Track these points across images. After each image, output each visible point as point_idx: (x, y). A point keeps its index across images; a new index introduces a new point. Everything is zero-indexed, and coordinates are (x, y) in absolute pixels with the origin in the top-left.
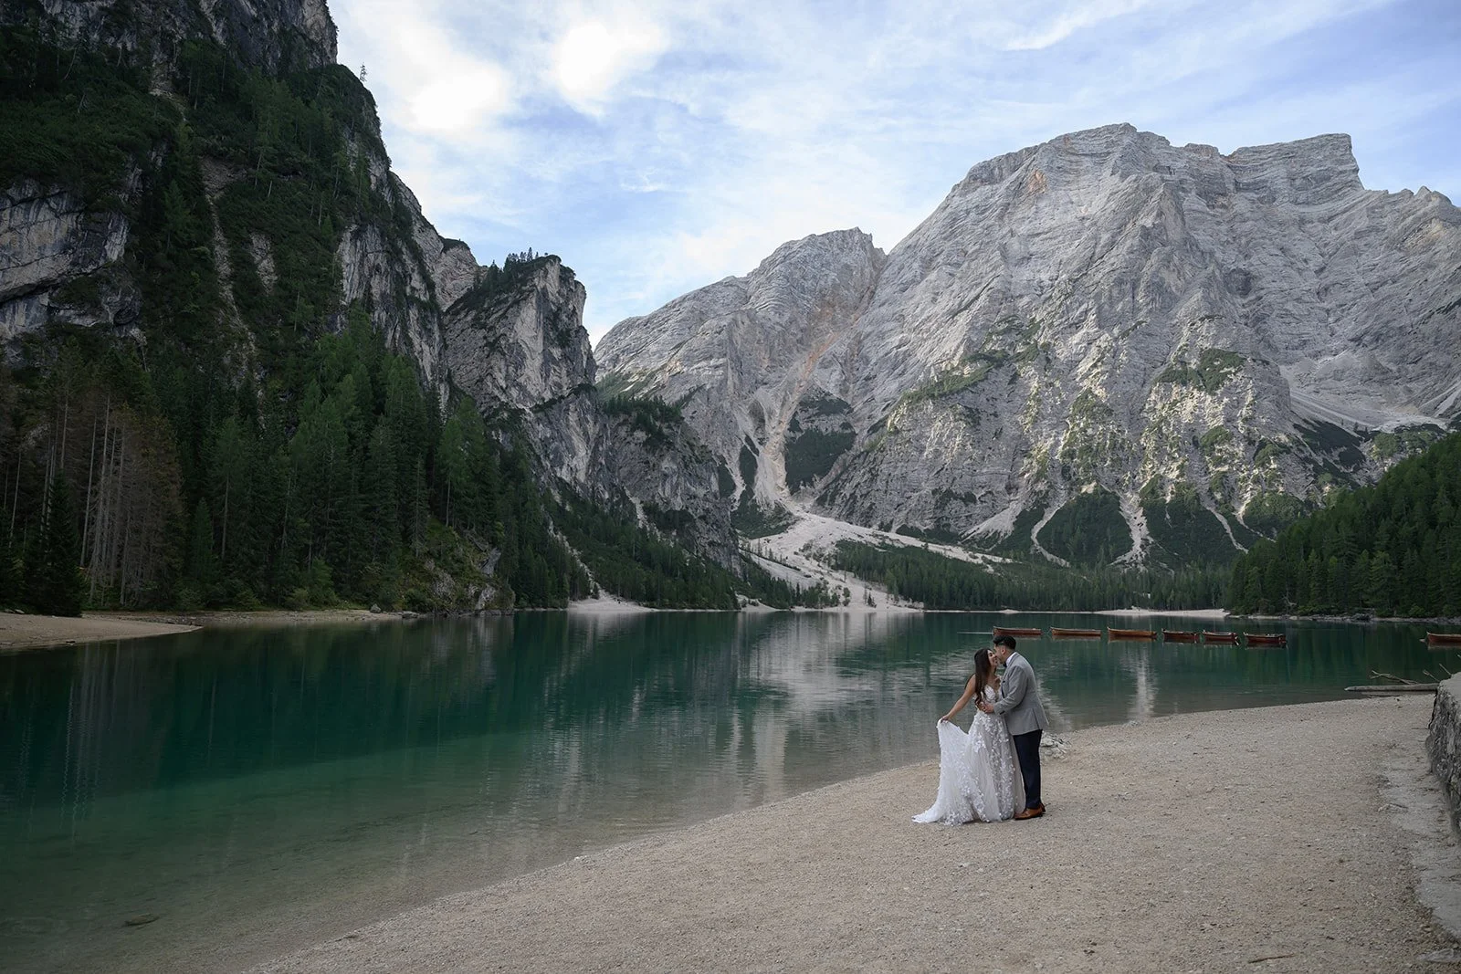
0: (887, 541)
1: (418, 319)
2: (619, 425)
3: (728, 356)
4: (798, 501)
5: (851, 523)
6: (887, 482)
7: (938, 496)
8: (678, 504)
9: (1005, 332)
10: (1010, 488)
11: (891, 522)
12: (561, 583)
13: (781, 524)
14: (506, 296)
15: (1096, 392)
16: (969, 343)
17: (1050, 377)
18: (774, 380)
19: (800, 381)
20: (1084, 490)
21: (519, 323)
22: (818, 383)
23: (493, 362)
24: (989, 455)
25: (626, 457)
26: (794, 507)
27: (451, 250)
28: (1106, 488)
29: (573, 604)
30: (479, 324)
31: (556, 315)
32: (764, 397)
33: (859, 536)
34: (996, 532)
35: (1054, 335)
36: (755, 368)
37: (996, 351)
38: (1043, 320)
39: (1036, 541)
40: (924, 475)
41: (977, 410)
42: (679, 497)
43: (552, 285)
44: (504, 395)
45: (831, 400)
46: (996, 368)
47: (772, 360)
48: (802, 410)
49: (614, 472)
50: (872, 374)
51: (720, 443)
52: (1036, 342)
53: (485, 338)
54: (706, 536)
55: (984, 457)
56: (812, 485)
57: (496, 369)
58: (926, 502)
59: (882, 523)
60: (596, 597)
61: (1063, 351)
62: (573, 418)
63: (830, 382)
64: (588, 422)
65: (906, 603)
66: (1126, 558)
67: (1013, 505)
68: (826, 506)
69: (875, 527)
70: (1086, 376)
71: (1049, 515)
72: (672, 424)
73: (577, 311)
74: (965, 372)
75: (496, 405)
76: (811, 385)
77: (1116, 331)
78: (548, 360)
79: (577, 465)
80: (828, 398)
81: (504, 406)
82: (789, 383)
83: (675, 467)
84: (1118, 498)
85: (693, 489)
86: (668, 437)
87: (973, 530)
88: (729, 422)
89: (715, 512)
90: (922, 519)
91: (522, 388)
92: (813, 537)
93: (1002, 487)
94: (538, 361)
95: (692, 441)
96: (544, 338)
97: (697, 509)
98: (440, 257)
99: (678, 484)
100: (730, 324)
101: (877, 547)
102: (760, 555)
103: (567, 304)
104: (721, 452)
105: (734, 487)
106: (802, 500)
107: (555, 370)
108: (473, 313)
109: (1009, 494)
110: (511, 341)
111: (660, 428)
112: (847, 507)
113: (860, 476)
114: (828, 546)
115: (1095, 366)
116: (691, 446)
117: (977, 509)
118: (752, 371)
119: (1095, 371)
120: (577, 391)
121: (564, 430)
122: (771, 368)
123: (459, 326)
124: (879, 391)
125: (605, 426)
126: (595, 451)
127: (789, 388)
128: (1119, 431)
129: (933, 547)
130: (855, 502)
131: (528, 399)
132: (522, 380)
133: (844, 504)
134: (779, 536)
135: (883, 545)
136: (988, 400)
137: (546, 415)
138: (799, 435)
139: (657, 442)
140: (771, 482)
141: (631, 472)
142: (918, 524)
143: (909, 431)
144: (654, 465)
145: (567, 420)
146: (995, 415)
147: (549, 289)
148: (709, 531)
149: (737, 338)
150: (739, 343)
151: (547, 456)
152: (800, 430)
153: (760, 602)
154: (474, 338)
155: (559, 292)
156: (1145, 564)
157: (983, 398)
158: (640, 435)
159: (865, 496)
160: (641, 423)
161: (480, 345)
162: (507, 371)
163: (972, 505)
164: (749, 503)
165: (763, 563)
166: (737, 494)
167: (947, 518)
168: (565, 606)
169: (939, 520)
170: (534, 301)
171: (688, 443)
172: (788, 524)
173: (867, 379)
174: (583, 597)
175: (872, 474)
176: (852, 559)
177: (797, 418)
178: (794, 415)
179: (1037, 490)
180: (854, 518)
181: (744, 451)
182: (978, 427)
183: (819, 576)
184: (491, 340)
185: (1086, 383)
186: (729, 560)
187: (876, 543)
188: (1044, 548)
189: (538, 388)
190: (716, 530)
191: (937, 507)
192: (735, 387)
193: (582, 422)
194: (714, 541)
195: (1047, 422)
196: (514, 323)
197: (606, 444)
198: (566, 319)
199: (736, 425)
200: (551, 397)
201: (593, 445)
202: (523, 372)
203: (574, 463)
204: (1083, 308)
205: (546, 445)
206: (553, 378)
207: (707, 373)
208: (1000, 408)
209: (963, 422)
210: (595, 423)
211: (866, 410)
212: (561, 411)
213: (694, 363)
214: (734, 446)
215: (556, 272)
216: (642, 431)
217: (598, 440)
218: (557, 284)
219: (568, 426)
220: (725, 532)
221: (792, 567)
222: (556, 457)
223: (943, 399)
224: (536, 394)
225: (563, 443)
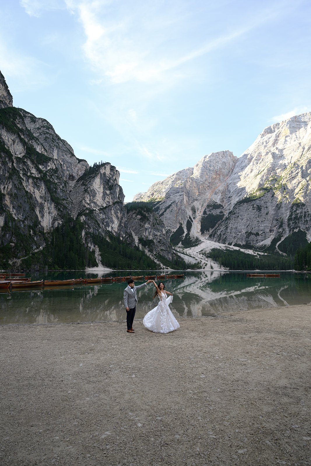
0: (228, 248)
2: (133, 214)
3: (184, 192)
4: (203, 236)
5: (219, 243)
6: (231, 230)
7: (247, 234)
8: (151, 237)
9: (271, 181)
10: (271, 231)
11: (232, 242)
13: (197, 243)
14: (92, 175)
15: (300, 199)
16: (260, 185)
17: (285, 195)
18: (200, 199)
19: (208, 199)
20: (295, 231)
22: (214, 199)
23: (85, 195)
24: (264, 220)
25: (135, 223)
26: (202, 238)
27: (81, 162)
28: (302, 230)
29: (88, 269)
30: (84, 184)
31: (109, 181)
32: (197, 204)
33: (220, 247)
34: (265, 245)
35: (287, 181)
36: (193, 195)
37: (268, 187)
38: (284, 176)
39: (277, 248)
40: (243, 227)
41: (261, 206)
42: (151, 236)
43: (108, 171)
44: (88, 205)
45: (217, 205)
46: (267, 192)
47: (199, 192)
48: (207, 208)
50: (231, 196)
51: (181, 219)
52: (281, 183)
53: (84, 188)
55: (262, 221)
56: (209, 231)
57: (86, 198)
58: (243, 236)
59: (229, 243)
60: (98, 266)
61: (290, 186)
62: (113, 212)
63: (217, 199)
64: (118, 213)
65: (224, 268)
67: (272, 236)
68: (212, 238)
69: (227, 244)
70: (297, 194)
71: (283, 239)
72: (149, 213)
73: (117, 179)
74: (257, 194)
75: (85, 208)
76: (211, 199)
77: (308, 179)
78: (105, 194)
79: (114, 226)
80: (216, 204)
81: (87, 209)
82: (204, 200)
83: (150, 226)
84: (306, 233)
85: (156, 233)
86: (148, 217)
87: (258, 244)
88: (184, 212)
89: (163, 240)
90: (242, 241)
91: (95, 203)
92: (205, 248)
93: (268, 230)
94: (101, 195)
96: (104, 187)
97: (157, 239)
98: (77, 165)
99: (151, 232)
100: (185, 182)
103: (113, 177)
104: (181, 222)
105: (184, 232)
106: (205, 236)
107: (107, 197)
108: (82, 181)
109: (271, 233)
110: (92, 189)
111: (145, 214)
112: (218, 238)
113: (222, 228)
114: (208, 250)
115: (300, 190)
117: (259, 238)
118: (193, 196)
119: (300, 192)
120: (114, 204)
121: (111, 216)
122: (199, 195)
123: (78, 185)
124: (233, 201)
125: (124, 214)
126: (121, 222)
127: (204, 201)
128: (308, 211)
129: (242, 250)
130: (221, 236)
131: (97, 206)
132: (95, 201)
133: (217, 237)
134: (195, 247)
136: (264, 203)
137: (103, 211)
138: (206, 216)
139: (144, 219)
140: (196, 230)
141: (136, 228)
142: (240, 243)
143: (238, 213)
144: (143, 226)
145: (111, 212)
146: (267, 207)
147: (107, 173)
148: (161, 246)
149: (187, 186)
150: (188, 187)
151: (103, 224)
152: (207, 214)
153: (170, 268)
154: (81, 188)
155: (110, 174)
157: (263, 202)
158: (139, 217)
159: (224, 234)
160: (140, 213)
161: (83, 190)
162: (90, 198)
163: (258, 236)
164: (188, 237)
165: (182, 256)
166: (184, 235)
167: (250, 241)
168: (84, 269)
169: (247, 241)
170: (99, 176)
171: (155, 219)
172: (199, 244)
173: (229, 197)
175: (226, 227)
176: (214, 255)
177: (206, 210)
178: (205, 210)
179: (279, 231)
180: (220, 241)
181: (188, 222)
182: (260, 211)
183: (200, 260)
184: (86, 189)
185: (297, 196)
186: (168, 255)
187: (225, 249)
188: (279, 250)
189: (101, 203)
190: (163, 246)
191: (246, 237)
192: (187, 201)
193: (116, 213)
194: (162, 249)
195: (284, 209)
196: (93, 184)
197: (124, 220)
198: (112, 182)
199: (186, 213)
200: (106, 206)
201: (120, 220)
202: (95, 198)
203: (113, 226)
204: (297, 171)
205: (103, 220)
206: (107, 200)
207: (177, 197)
208: (268, 205)
209: (256, 210)
210: (121, 213)
211: (228, 207)
212: (109, 210)
213: (174, 194)
214: (185, 220)
215: (109, 167)
216: (140, 215)
217: (122, 219)
218: (109, 171)
219: (111, 214)
220: (167, 246)
221: (192, 257)
222: (107, 224)
223: (250, 203)
224: (100, 205)
225: (109, 220)
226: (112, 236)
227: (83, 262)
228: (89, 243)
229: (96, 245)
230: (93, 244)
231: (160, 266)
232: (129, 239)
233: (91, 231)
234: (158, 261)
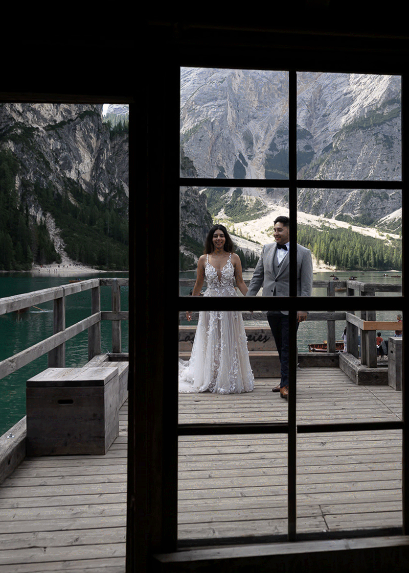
0: (327, 225)
2: (123, 142)
3: (228, 98)
4: (272, 197)
5: (306, 213)
11: (333, 212)
13: (258, 213)
16: (390, 92)
18: (261, 115)
19: (279, 117)
26: (268, 202)
29: (38, 267)
32: (254, 127)
33: (309, 221)
34: (400, 218)
36: (248, 107)
41: (391, 137)
44: (20, 117)
47: (260, 102)
48: (278, 137)
49: (113, 175)
50: (328, 112)
51: (220, 159)
54: (187, 220)
58: (356, 199)
59: (327, 213)
62: (79, 135)
63: (299, 119)
64: (92, 138)
65: (325, 265)
69: (322, 215)
74: (385, 112)
75: (12, 124)
76: (286, 119)
79: (84, 169)
81: (18, 125)
82: (271, 118)
87: (385, 218)
88: (228, 145)
90: (353, 210)
91: (36, 112)
100: (229, 76)
101: (319, 229)
104: (221, 164)
106: (275, 197)
112: (304, 201)
117: (389, 204)
118: (247, 109)
120: (83, 116)
121: (72, 143)
122: (260, 108)
125: (106, 141)
126: (98, 159)
129: (356, 229)
130: (309, 198)
131: (41, 120)
134: (255, 221)
135: (323, 227)
136: (398, 131)
137: (57, 132)
138: (276, 153)
142: (350, 213)
143: (346, 151)
145: (75, 136)
148: (188, 216)
149: (235, 86)
150: (237, 88)
151: (57, 162)
152: (277, 150)
159: (316, 194)
163: (386, 200)
168: (28, 268)
172: (262, 213)
174: (47, 263)
177: (275, 142)
178: (273, 140)
180: (308, 209)
181: (237, 164)
187: (320, 226)
189: (51, 113)
190: (194, 216)
192: (233, 120)
193: (86, 138)
194: (192, 224)
197: (106, 155)
199: (233, 145)
200: (62, 120)
201: (96, 155)
203: (81, 167)
205: (56, 154)
206: (64, 106)
207: (213, 110)
209: (381, 145)
210: (97, 139)
211: (322, 137)
212: (69, 130)
213: (205, 103)
214: (230, 160)
217: (100, 152)
219: (76, 141)
220: (202, 217)
221: (254, 242)
222: (65, 163)
223: (369, 129)
224: (48, 117)
225: (71, 153)
226: (80, 191)
227: (25, 253)
228: (31, 206)
229: (46, 211)
230: (40, 209)
231: (193, 260)
232: (119, 200)
233: (30, 177)
234: (185, 249)
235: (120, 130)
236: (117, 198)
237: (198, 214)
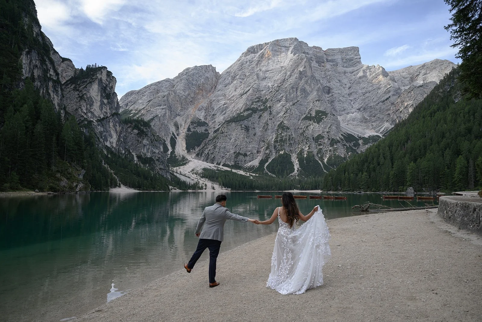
0: (219, 169)
1: (52, 86)
2: (128, 127)
3: (167, 105)
4: (190, 155)
6: (219, 149)
7: (235, 154)
8: (149, 155)
9: (258, 101)
10: (258, 152)
11: (220, 162)
12: (107, 182)
13: (184, 162)
14: (86, 80)
15: (285, 122)
16: (246, 105)
17: (271, 117)
18: (182, 114)
19: (191, 115)
20: (280, 153)
21: (91, 90)
22: (197, 116)
23: (81, 103)
24: (252, 141)
25: (130, 139)
26: (188, 157)
27: (65, 62)
28: (287, 152)
29: (111, 189)
30: (76, 89)
31: (105, 88)
32: (179, 119)
33: (210, 167)
34: (253, 166)
35: (272, 103)
37: (255, 108)
38: (269, 98)
39: (266, 169)
40: (231, 147)
41: (248, 126)
42: (149, 153)
43: (104, 77)
44: (86, 115)
45: (201, 122)
46: (254, 113)
47: (182, 107)
48: (191, 125)
49: (126, 144)
50: (215, 113)
51: (164, 135)
52: (267, 106)
53: (78, 94)
54: (159, 166)
55: (250, 142)
56: (195, 150)
57: (83, 106)
58: (232, 156)
59: (217, 163)
60: (120, 187)
61: (275, 109)
62: (111, 124)
63: (201, 116)
65: (225, 189)
66: (292, 174)
67: (259, 157)
68: (199, 157)
69: (215, 164)
70: (282, 117)
71: (270, 161)
72: (147, 128)
73: (113, 87)
74: (245, 114)
75: (82, 119)
76: (195, 116)
77: (291, 103)
78: (102, 103)
79: (113, 141)
80: (200, 121)
81: (85, 119)
82: (187, 115)
83: (148, 142)
84: (291, 156)
85: (154, 150)
86: (146, 132)
87: (246, 165)
88: (167, 129)
89: (162, 158)
90: (230, 161)
91: (92, 113)
92: (195, 167)
93: (256, 152)
94: (99, 104)
95: (154, 134)
96: (101, 95)
97: (155, 157)
98: (61, 64)
99: (149, 148)
100: (167, 95)
102: (177, 173)
103: (109, 84)
104: (164, 138)
105: (168, 150)
106: (191, 155)
107: (105, 107)
108: (74, 85)
109: (258, 154)
110: (88, 96)
111: (143, 129)
113: (210, 147)
114: (200, 170)
115: (284, 114)
116: (154, 136)
117: (248, 158)
118: (175, 111)
120: (113, 115)
121: (108, 128)
122: (181, 110)
123: (68, 90)
124: (217, 119)
125: (123, 127)
126: (119, 136)
127: (188, 117)
128: (291, 135)
129: (234, 171)
130: (209, 156)
131: (95, 117)
132: (92, 110)
133: (205, 156)
134: (184, 166)
135: (218, 170)
136: (252, 123)
137: (101, 123)
138: (190, 133)
139: (142, 134)
140: (181, 148)
141: (132, 144)
142: (229, 163)
143: (227, 132)
144: (140, 142)
145: (109, 125)
146: (254, 129)
147: (103, 78)
148: (159, 164)
149: (170, 99)
150: (171, 101)
151: (102, 137)
154: (74, 94)
155: (106, 80)
156: (298, 176)
157: (250, 123)
158: (136, 131)
159: (212, 154)
160: (136, 127)
161: (76, 97)
162: (87, 107)
163: (246, 157)
164: (173, 155)
165: (178, 176)
166: (169, 152)
167: (238, 161)
168: (108, 190)
169: (236, 162)
170: (97, 82)
171: (153, 134)
172: (186, 163)
173: (213, 115)
174: (115, 187)
175: (214, 146)
176: (208, 174)
178: (189, 126)
179: (266, 153)
180: (208, 161)
181: (172, 138)
182: (248, 132)
183: (197, 180)
184: (81, 95)
185: (282, 119)
186: (166, 174)
187: (215, 169)
188: (268, 171)
189: (98, 113)
190: (162, 164)
191: (235, 158)
192: (169, 116)
193: (114, 126)
195: (270, 131)
196: (90, 90)
197: (123, 134)
198: (109, 90)
199: (169, 129)
200: (103, 117)
201: (119, 134)
202: (93, 107)
204: (282, 95)
205: (101, 134)
206: (104, 110)
207: (160, 111)
208: (255, 126)
209: (244, 130)
210: (119, 126)
211: (213, 125)
212: (107, 122)
213: (155, 107)
214: (168, 136)
215: (105, 72)
216: (136, 130)
218: (106, 77)
219: (109, 127)
221: (188, 177)
222: (105, 138)
223: (238, 122)
224: (97, 116)
225: (108, 133)
226: (112, 152)
235: (126, 121)
236: (129, 155)
237: (164, 163)
